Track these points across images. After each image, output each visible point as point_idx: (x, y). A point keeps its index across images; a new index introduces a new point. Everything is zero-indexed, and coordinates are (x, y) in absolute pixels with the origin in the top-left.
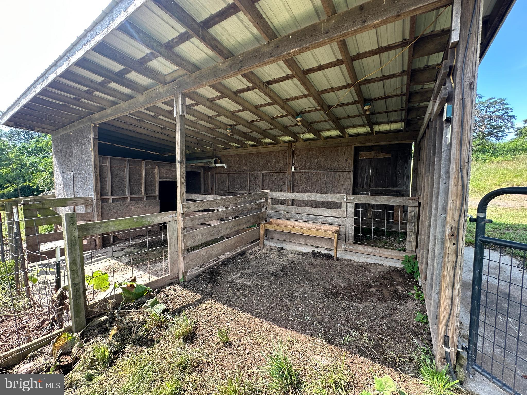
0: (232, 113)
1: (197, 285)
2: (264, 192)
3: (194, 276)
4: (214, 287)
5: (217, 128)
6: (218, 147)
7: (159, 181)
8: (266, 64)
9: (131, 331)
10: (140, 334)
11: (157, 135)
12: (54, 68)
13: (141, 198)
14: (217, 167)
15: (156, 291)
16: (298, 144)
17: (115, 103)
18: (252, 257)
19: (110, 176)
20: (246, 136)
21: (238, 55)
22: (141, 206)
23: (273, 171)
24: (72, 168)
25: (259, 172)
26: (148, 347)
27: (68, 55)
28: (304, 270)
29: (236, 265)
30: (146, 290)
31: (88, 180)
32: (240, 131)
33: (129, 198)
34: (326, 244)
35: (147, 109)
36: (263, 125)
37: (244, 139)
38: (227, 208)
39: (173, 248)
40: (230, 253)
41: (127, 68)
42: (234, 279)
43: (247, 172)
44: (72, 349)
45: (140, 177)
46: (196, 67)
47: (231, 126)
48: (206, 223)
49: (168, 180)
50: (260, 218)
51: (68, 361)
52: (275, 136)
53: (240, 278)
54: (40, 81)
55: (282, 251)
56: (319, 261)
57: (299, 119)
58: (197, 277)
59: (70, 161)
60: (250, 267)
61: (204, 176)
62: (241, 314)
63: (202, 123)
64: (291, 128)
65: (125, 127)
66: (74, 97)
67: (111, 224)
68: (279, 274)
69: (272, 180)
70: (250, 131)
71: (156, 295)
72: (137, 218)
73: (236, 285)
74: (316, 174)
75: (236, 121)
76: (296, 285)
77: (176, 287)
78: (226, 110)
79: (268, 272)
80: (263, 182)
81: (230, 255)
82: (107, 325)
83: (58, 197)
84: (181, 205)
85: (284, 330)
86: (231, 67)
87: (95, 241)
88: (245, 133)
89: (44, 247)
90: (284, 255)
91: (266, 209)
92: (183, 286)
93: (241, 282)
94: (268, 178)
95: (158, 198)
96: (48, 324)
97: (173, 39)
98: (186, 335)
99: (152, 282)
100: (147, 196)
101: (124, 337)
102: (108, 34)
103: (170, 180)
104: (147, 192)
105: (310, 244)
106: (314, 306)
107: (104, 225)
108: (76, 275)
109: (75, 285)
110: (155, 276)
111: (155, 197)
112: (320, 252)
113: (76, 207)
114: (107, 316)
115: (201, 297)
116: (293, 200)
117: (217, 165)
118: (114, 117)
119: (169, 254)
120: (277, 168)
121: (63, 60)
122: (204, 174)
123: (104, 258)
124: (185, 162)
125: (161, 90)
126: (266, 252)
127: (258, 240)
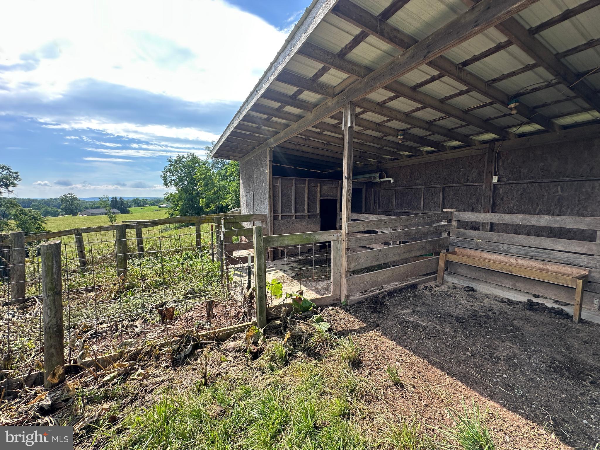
0: (407, 115)
1: (360, 312)
2: (447, 212)
3: (356, 302)
4: (379, 318)
5: (384, 136)
6: (384, 158)
7: (321, 200)
8: (466, 39)
9: (301, 340)
10: (309, 345)
11: (320, 152)
12: (246, 104)
13: (305, 216)
14: (381, 182)
15: (320, 308)
16: (505, 143)
17: (287, 126)
18: (427, 293)
19: (280, 195)
20: (423, 141)
21: (425, 39)
22: (304, 224)
23: (461, 184)
24: (253, 189)
25: (438, 186)
26: (316, 359)
27: (257, 89)
28: (512, 325)
29: (406, 299)
30: (311, 305)
31: (264, 198)
32: (414, 135)
33: (294, 216)
34: (555, 295)
35: (314, 127)
36: (450, 123)
37: (418, 145)
38: (395, 230)
39: (336, 268)
40: (396, 283)
41: (301, 88)
42: (403, 315)
43: (421, 187)
44: (258, 340)
45: (304, 195)
46: (369, 69)
47: (404, 130)
48: (367, 246)
49: (329, 198)
50: (440, 246)
51: (254, 349)
52: (467, 136)
53: (411, 314)
54: (237, 117)
55: (472, 293)
56: (539, 317)
57: (512, 105)
58: (360, 303)
59: (252, 183)
60: (423, 305)
61: (366, 194)
62: (414, 358)
63: (369, 132)
64: (496, 120)
65: (293, 148)
66: (257, 125)
67: (286, 238)
68: (467, 321)
69: (459, 197)
70: (429, 133)
71: (320, 313)
72: (306, 235)
73: (407, 322)
74: (540, 186)
75: (410, 124)
76: (496, 342)
77: (338, 308)
78: (399, 112)
79: (451, 316)
80: (443, 199)
81: (398, 286)
82: (282, 328)
83: (243, 213)
84: (347, 224)
85: (479, 396)
86: (413, 57)
87: (268, 253)
88: (421, 138)
89: (236, 254)
90: (476, 298)
91: (449, 234)
92: (345, 310)
93: (412, 319)
94: (452, 193)
95: (319, 216)
96: (241, 315)
97: (347, 45)
98: (352, 360)
99: (316, 299)
100: (310, 214)
101: (295, 344)
102: (290, 60)
103: (331, 198)
104: (310, 210)
105: (522, 289)
106: (531, 379)
107: (281, 239)
108: (261, 279)
109: (260, 288)
110: (318, 294)
111: (316, 216)
112: (543, 304)
113: (255, 222)
114: (281, 321)
115: (365, 325)
116: (492, 224)
117: (382, 180)
118: (285, 140)
119: (332, 274)
120: (468, 180)
121: (253, 95)
122: (366, 190)
123: (275, 270)
124: (351, 178)
125: (330, 104)
126: (446, 289)
127: (435, 273)
